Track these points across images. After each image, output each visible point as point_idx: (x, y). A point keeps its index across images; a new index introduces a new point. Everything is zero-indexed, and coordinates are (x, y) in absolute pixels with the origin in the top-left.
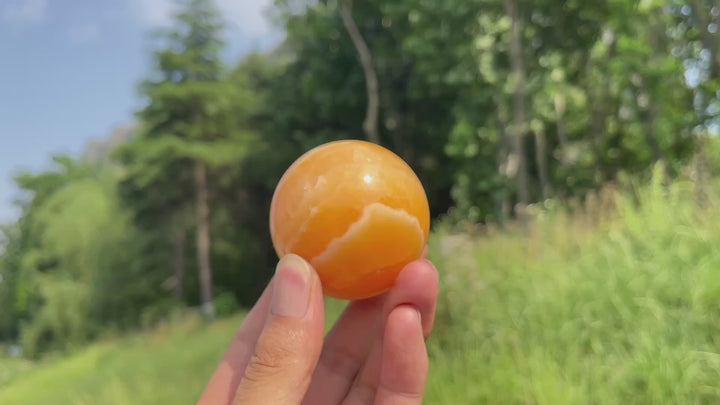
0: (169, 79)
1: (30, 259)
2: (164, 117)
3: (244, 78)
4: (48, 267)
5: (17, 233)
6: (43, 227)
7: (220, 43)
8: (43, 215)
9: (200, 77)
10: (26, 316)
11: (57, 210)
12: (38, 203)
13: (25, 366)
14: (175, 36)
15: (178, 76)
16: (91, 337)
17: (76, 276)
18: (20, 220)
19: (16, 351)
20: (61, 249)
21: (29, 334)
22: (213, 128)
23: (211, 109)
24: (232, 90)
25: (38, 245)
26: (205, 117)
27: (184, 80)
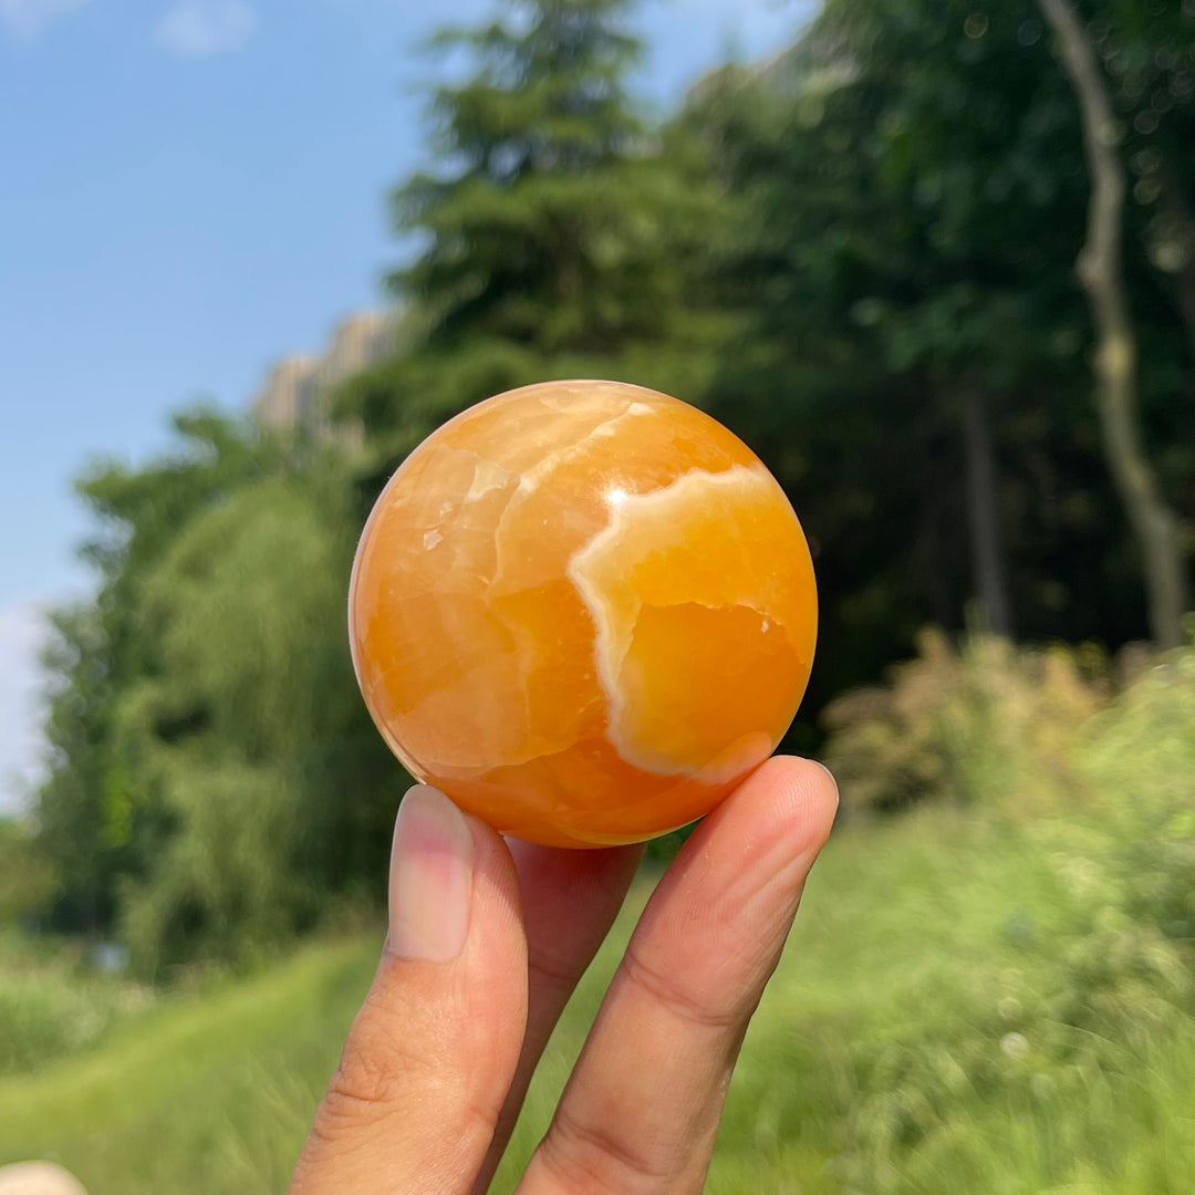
0: (483, 168)
1: (135, 705)
2: (473, 286)
3: (700, 148)
4: (180, 727)
5: (95, 636)
6: (164, 617)
7: (628, 46)
8: (160, 582)
9: (571, 157)
10: (131, 864)
11: (196, 569)
12: (145, 550)
13: (135, 999)
14: (494, 36)
15: (507, 160)
16: (304, 924)
17: (257, 753)
18: (102, 599)
19: (111, 959)
20: (214, 677)
21: (143, 914)
22: (612, 312)
23: (608, 251)
24: (667, 187)
25: (152, 670)
26: (591, 273)
27: (526, 168)
